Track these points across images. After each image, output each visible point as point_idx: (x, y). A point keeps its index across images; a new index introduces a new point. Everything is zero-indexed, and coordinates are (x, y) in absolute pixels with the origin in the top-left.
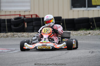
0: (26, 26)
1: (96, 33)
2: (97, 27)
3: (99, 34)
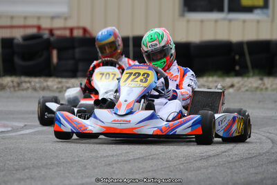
0: (55, 60)
1: (250, 85)
2: (253, 68)
3: (257, 88)
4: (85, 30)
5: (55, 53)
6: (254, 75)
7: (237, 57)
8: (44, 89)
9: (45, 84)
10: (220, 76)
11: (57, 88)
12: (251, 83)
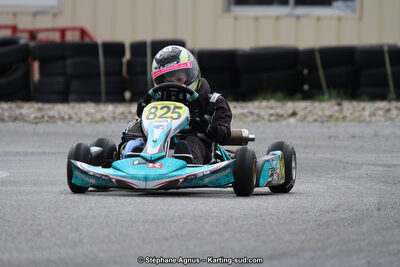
0: (36, 76)
1: (320, 113)
2: (328, 87)
3: (331, 116)
4: (83, 32)
5: (36, 65)
6: (329, 99)
7: (306, 72)
8: (15, 119)
9: (18, 112)
10: (279, 100)
11: (36, 118)
12: (323, 110)
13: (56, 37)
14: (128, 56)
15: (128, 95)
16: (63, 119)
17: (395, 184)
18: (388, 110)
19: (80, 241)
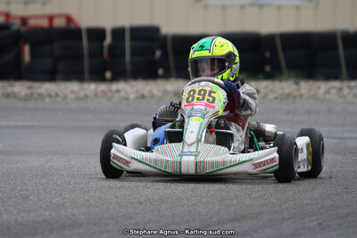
0: (27, 57)
1: (280, 92)
2: (288, 68)
3: (289, 95)
4: (69, 19)
5: (27, 49)
6: (289, 78)
7: (267, 54)
8: (8, 96)
9: (10, 89)
11: (26, 95)
12: (283, 88)
13: (44, 23)
14: (108, 40)
15: (108, 75)
16: (50, 96)
17: (345, 154)
18: (340, 89)
19: (64, 204)
